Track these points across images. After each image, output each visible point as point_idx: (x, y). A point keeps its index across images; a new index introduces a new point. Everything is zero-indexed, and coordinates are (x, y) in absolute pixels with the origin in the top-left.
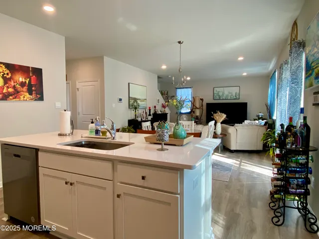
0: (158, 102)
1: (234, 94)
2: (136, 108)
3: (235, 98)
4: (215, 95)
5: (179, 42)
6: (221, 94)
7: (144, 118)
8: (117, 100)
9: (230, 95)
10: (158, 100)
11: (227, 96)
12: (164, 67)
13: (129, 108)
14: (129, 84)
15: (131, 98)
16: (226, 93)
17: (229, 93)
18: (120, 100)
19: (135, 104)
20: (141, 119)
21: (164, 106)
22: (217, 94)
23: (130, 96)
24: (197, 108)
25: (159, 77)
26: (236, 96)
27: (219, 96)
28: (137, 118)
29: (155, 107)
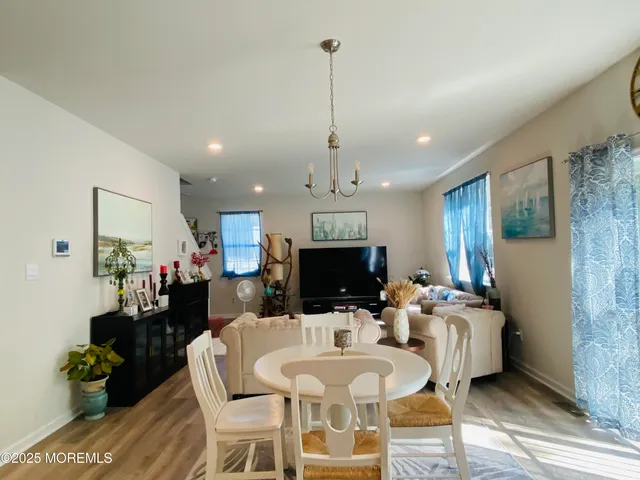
0: (183, 250)
1: (356, 229)
2: (121, 275)
3: (358, 236)
4: (315, 230)
5: (327, 45)
6: (328, 228)
7: (146, 305)
8: (49, 248)
9: (348, 230)
10: (184, 245)
11: (342, 232)
12: (215, 147)
13: (95, 274)
14: (95, 190)
15: (104, 238)
16: (339, 225)
17: (346, 224)
18: (62, 247)
19: (121, 260)
20: (139, 309)
21: (197, 261)
22: (320, 228)
23: (101, 233)
24: (278, 262)
25: (182, 181)
26: (359, 233)
27: (324, 232)
28: (126, 310)
29: (176, 265)
